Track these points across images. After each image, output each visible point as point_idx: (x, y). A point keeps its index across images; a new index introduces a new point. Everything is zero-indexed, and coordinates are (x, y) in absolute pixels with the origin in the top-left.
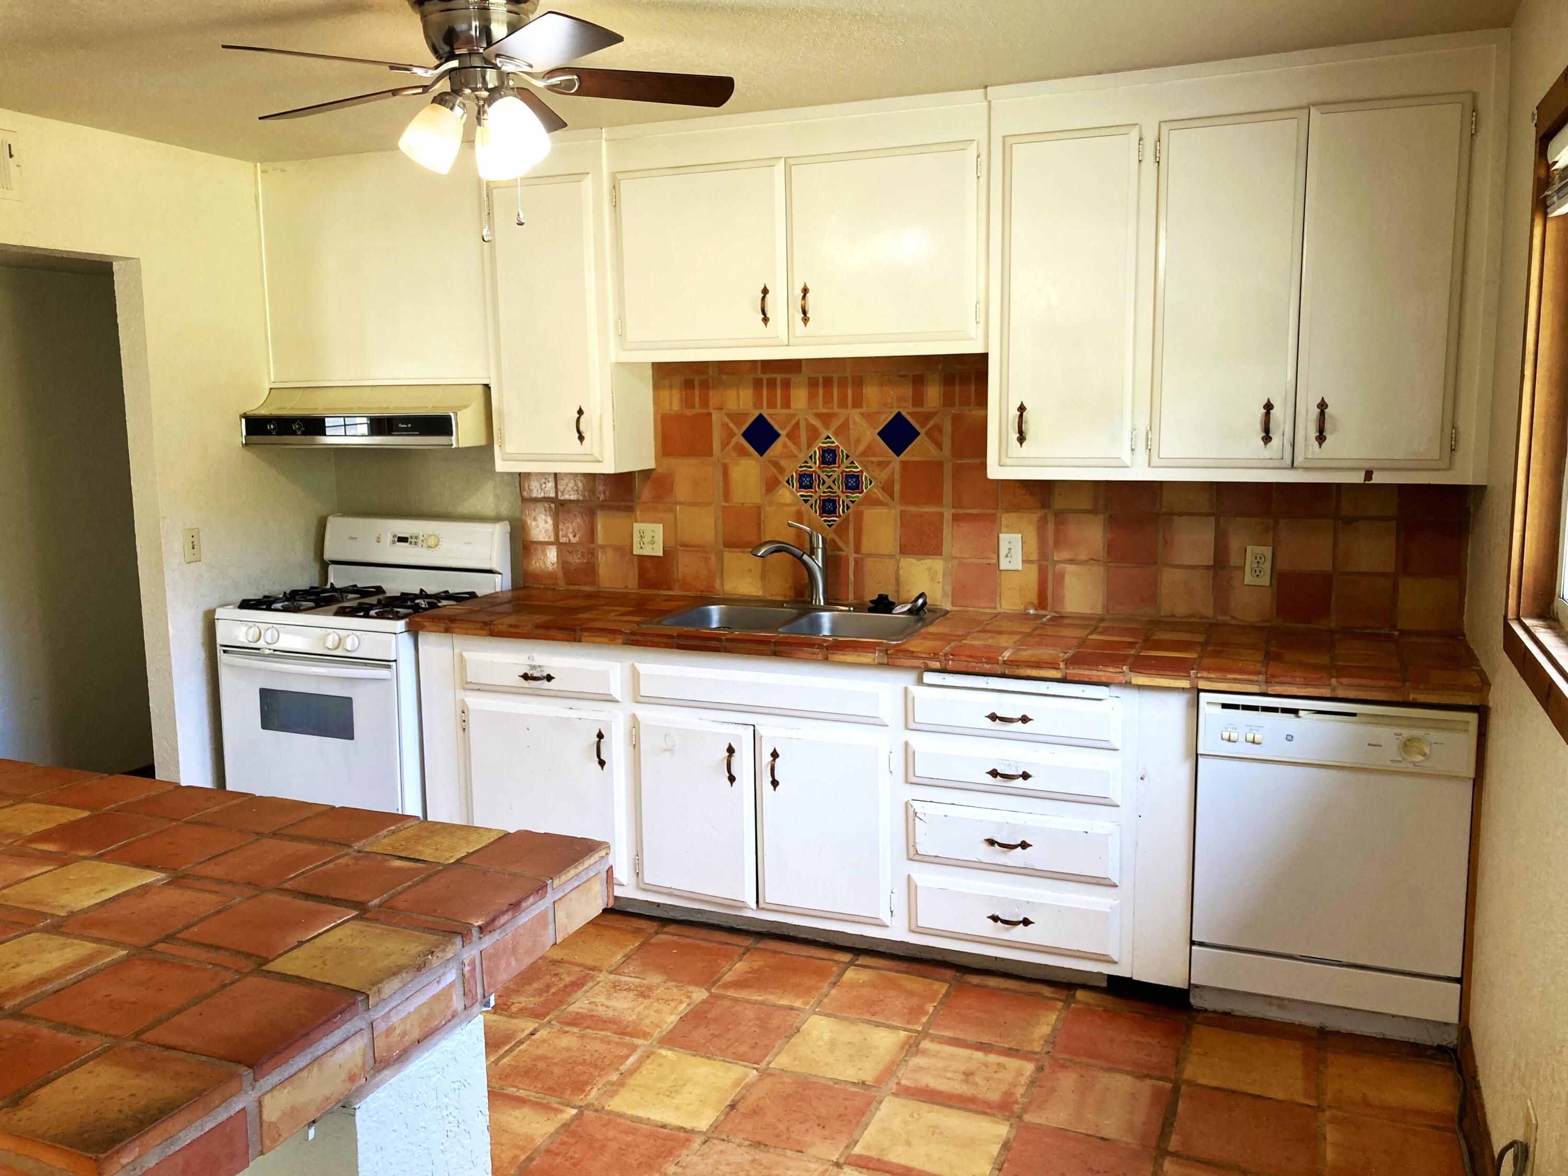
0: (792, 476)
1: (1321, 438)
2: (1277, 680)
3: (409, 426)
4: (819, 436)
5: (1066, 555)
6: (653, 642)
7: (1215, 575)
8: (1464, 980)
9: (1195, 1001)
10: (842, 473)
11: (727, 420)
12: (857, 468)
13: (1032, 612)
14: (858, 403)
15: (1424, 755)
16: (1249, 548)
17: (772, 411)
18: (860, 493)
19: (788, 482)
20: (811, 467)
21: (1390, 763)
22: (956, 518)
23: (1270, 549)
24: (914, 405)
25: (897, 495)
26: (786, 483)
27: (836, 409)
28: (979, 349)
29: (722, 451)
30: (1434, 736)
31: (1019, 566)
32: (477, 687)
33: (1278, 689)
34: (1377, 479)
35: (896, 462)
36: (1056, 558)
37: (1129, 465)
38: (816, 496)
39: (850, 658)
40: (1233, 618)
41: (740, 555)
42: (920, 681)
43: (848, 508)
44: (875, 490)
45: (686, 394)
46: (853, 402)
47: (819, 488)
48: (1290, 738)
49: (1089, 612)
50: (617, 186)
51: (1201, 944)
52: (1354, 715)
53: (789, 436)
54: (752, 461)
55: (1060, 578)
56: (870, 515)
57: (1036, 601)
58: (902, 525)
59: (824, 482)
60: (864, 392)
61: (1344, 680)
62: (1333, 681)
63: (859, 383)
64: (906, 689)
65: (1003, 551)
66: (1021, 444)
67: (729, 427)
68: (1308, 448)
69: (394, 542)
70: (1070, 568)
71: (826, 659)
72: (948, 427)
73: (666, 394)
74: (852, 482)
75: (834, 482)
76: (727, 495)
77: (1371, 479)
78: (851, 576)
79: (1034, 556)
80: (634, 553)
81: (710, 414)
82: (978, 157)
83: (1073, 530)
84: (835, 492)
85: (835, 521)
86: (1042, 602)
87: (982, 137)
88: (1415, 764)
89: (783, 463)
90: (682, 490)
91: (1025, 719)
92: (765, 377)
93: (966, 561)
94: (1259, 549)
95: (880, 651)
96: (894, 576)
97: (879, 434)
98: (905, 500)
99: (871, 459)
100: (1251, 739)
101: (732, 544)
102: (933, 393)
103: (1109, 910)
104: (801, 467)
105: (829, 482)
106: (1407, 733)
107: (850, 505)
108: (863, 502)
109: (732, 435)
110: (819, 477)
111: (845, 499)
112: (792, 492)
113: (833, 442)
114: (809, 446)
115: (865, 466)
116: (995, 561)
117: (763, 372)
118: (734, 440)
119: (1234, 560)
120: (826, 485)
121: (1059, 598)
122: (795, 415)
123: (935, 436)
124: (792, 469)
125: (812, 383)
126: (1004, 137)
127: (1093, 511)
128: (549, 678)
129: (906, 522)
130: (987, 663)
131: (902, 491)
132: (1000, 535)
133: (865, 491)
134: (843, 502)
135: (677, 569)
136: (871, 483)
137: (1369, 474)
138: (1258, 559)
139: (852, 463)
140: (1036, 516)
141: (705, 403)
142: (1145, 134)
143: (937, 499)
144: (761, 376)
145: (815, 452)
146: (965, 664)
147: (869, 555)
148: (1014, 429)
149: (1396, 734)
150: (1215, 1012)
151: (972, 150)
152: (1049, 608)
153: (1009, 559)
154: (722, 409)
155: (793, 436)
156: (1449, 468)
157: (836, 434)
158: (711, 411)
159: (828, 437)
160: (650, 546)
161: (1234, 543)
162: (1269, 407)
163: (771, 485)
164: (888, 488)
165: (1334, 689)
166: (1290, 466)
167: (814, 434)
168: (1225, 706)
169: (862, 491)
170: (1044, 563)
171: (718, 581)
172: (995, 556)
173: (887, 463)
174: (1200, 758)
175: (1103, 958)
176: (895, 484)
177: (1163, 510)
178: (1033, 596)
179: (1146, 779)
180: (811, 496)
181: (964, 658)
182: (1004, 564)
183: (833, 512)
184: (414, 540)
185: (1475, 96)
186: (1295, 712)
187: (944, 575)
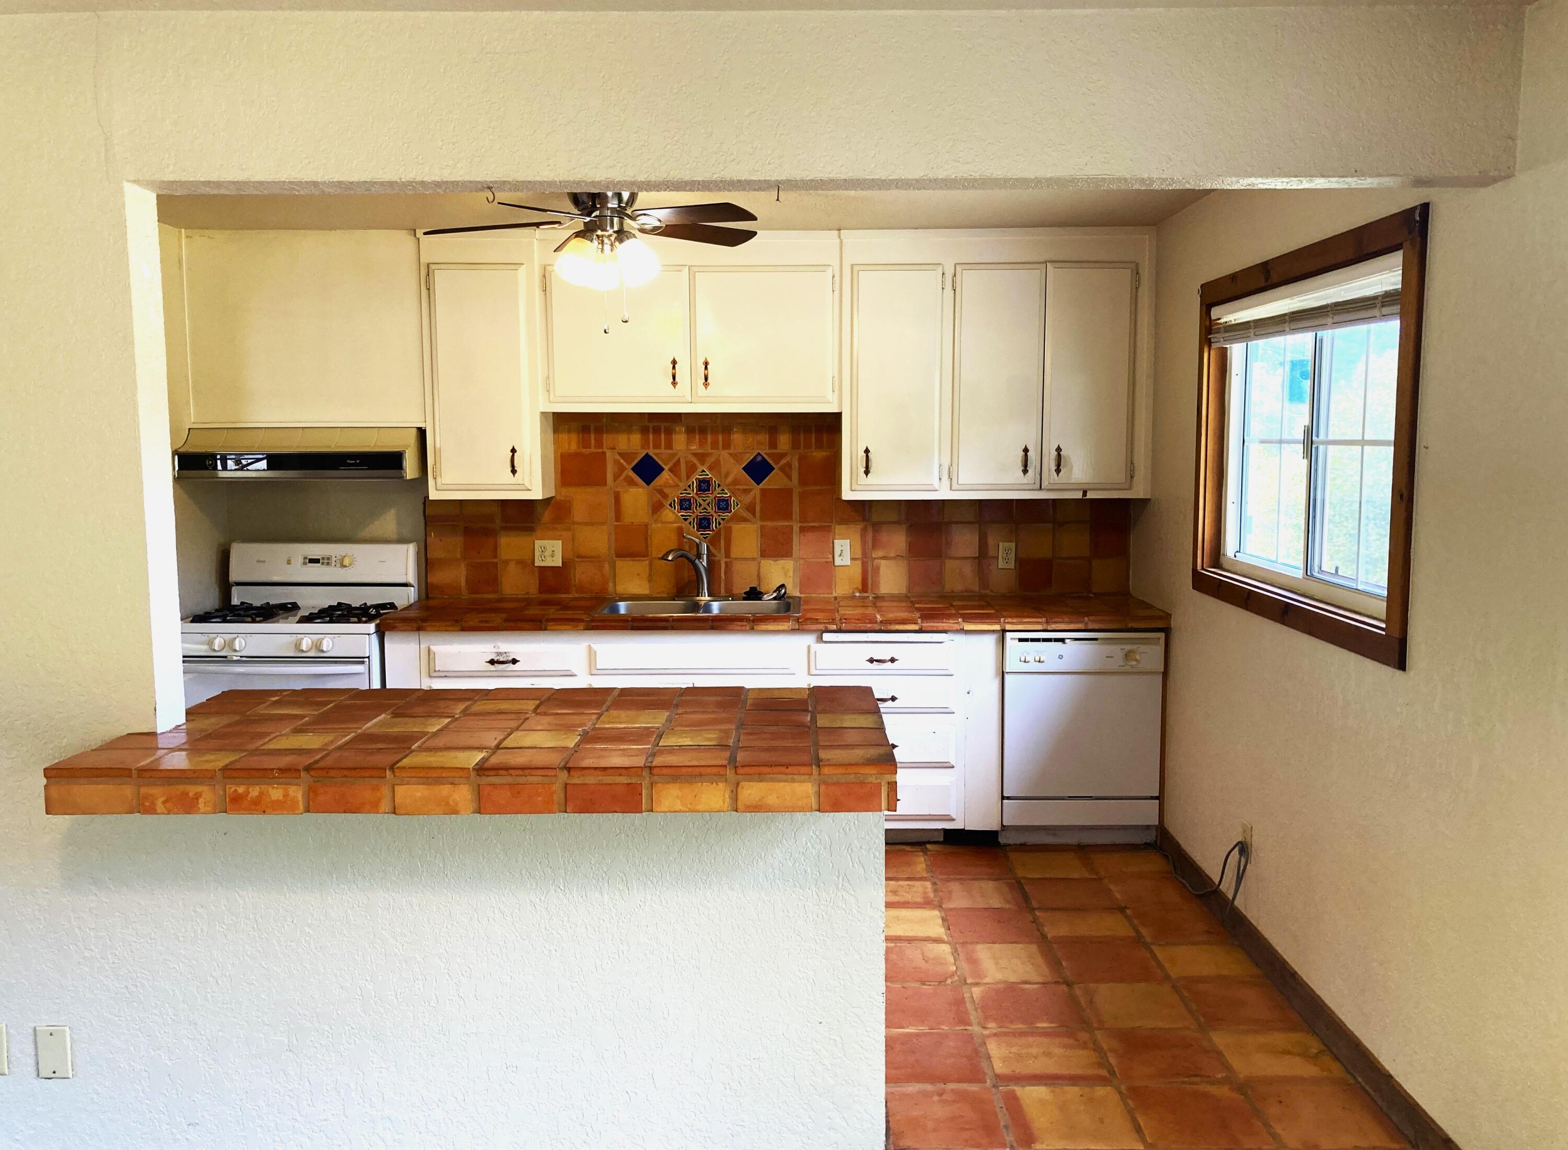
0: (674, 501)
1: (1058, 471)
2: (1053, 621)
3: (358, 461)
4: (697, 470)
5: (880, 553)
6: (610, 626)
7: (980, 564)
8: (1160, 798)
9: (1002, 840)
10: (715, 498)
11: (618, 457)
12: (726, 494)
13: (857, 594)
14: (727, 445)
15: (1136, 660)
16: (1001, 544)
17: (657, 451)
18: (729, 513)
19: (670, 505)
20: (689, 494)
21: (1118, 667)
22: (802, 530)
23: (1014, 544)
24: (770, 448)
25: (758, 514)
26: (669, 506)
27: (710, 451)
28: (833, 409)
29: (615, 481)
30: (1143, 648)
31: (849, 563)
32: (443, 674)
33: (1054, 626)
34: (1090, 495)
35: (757, 489)
36: (873, 556)
37: (938, 488)
38: (694, 516)
39: (771, 627)
40: (991, 591)
41: (630, 563)
42: (820, 640)
43: (720, 524)
44: (741, 510)
45: (583, 437)
46: (723, 445)
47: (696, 509)
48: (1061, 657)
49: (897, 592)
50: (547, 276)
51: (1008, 798)
52: (1096, 639)
53: (671, 470)
54: (641, 490)
55: (877, 570)
56: (737, 528)
57: (860, 588)
58: (762, 536)
59: (700, 505)
60: (732, 438)
61: (1091, 618)
62: (1086, 618)
63: (727, 430)
64: (809, 647)
65: (837, 553)
66: (867, 475)
67: (620, 463)
68: (1050, 476)
69: (305, 563)
70: (883, 563)
71: (753, 629)
72: (795, 464)
73: (564, 437)
74: (723, 504)
75: (708, 504)
76: (618, 515)
77: (1086, 496)
78: (723, 575)
79: (859, 555)
80: (536, 565)
81: (604, 453)
82: (833, 277)
83: (884, 537)
84: (709, 513)
85: (709, 534)
86: (864, 588)
87: (836, 264)
88: (1132, 667)
89: (667, 490)
90: (579, 512)
91: (893, 660)
92: (651, 425)
93: (811, 560)
94: (1007, 544)
95: (793, 621)
96: (756, 573)
97: (744, 469)
98: (764, 518)
99: (737, 487)
100: (1038, 660)
101: (622, 554)
102: (784, 440)
103: (949, 784)
104: (681, 494)
105: (704, 505)
106: (1128, 647)
107: (721, 521)
108: (731, 519)
109: (622, 469)
110: (696, 501)
111: (717, 517)
112: (674, 513)
113: (708, 475)
114: (688, 477)
115: (733, 493)
116: (831, 560)
117: (649, 421)
118: (624, 474)
119: (991, 552)
120: (702, 507)
121: (876, 585)
122: (676, 454)
123: (786, 470)
124: (675, 495)
125: (690, 431)
126: (852, 265)
127: (898, 522)
128: (514, 661)
129: (764, 533)
130: (869, 623)
131: (762, 511)
132: (835, 541)
133: (733, 511)
134: (716, 519)
135: (575, 577)
136: (738, 505)
137: (1085, 493)
138: (1007, 551)
139: (723, 490)
140: (859, 527)
141: (599, 444)
142: (946, 272)
143: (788, 516)
144: (647, 424)
145: (693, 483)
146: (854, 625)
147: (736, 559)
148: (862, 465)
149: (1121, 649)
150: (1015, 845)
151: (830, 271)
152: (869, 591)
153: (841, 558)
154: (614, 449)
155: (674, 470)
156: (1130, 488)
157: (710, 469)
158: (605, 450)
159: (704, 471)
160: (551, 559)
161: (991, 541)
162: (1026, 450)
163: (657, 508)
164: (751, 508)
165: (1086, 624)
166: (1039, 487)
167: (692, 469)
168: (1021, 640)
169: (731, 511)
170: (865, 560)
171: (611, 585)
172: (831, 556)
173: (750, 490)
174: (1007, 677)
175: (947, 817)
176: (756, 505)
177: (945, 520)
178: (858, 582)
179: (971, 693)
180: (690, 516)
181: (853, 621)
182: (838, 561)
183: (708, 527)
184: (326, 561)
185: (1137, 265)
186: (1062, 640)
187: (794, 571)
